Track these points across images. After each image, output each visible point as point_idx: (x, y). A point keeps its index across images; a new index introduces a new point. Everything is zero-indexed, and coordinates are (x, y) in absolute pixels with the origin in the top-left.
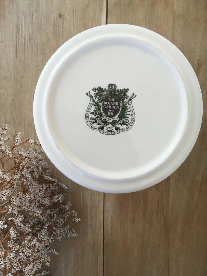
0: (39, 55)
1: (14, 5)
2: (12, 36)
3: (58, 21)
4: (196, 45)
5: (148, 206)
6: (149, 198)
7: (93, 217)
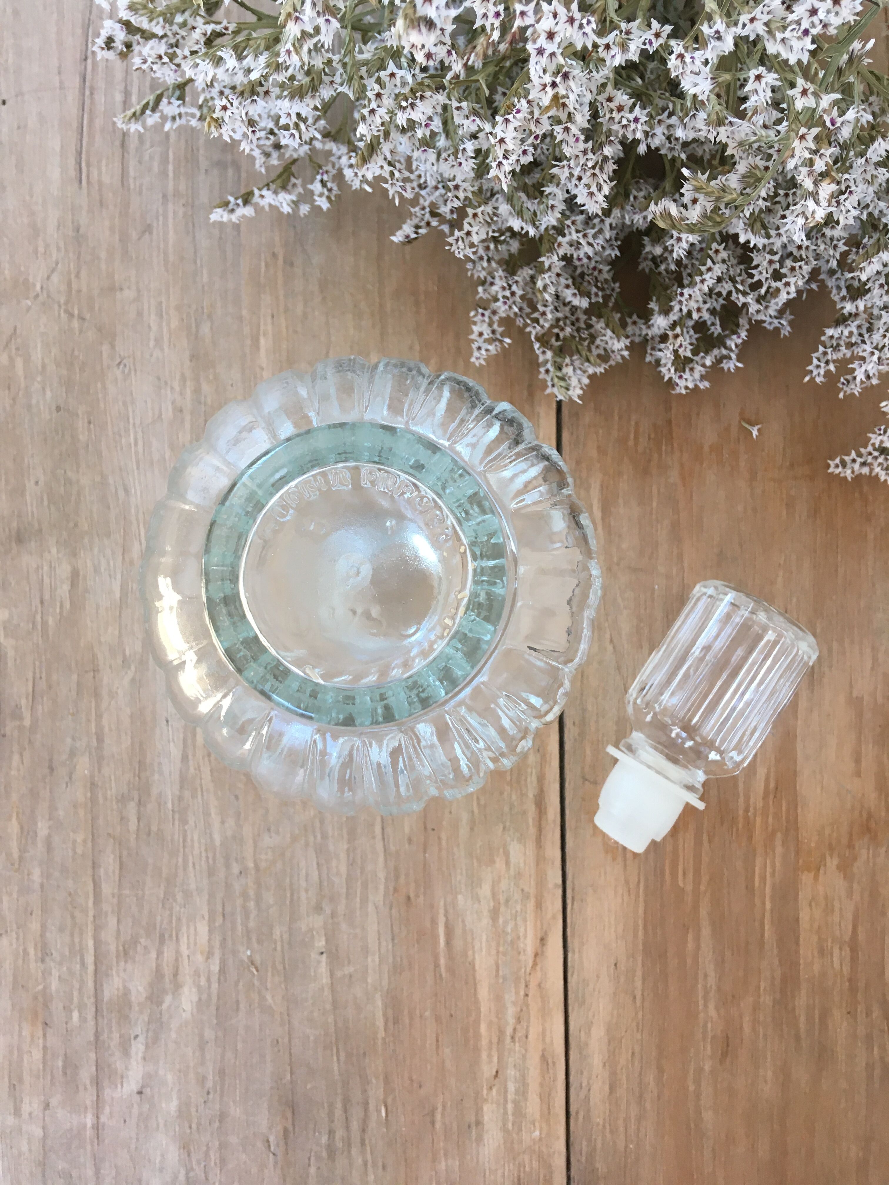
0: (202, 173)
2: (58, 73)
5: (801, 961)
6: (804, 915)
7: (509, 1031)
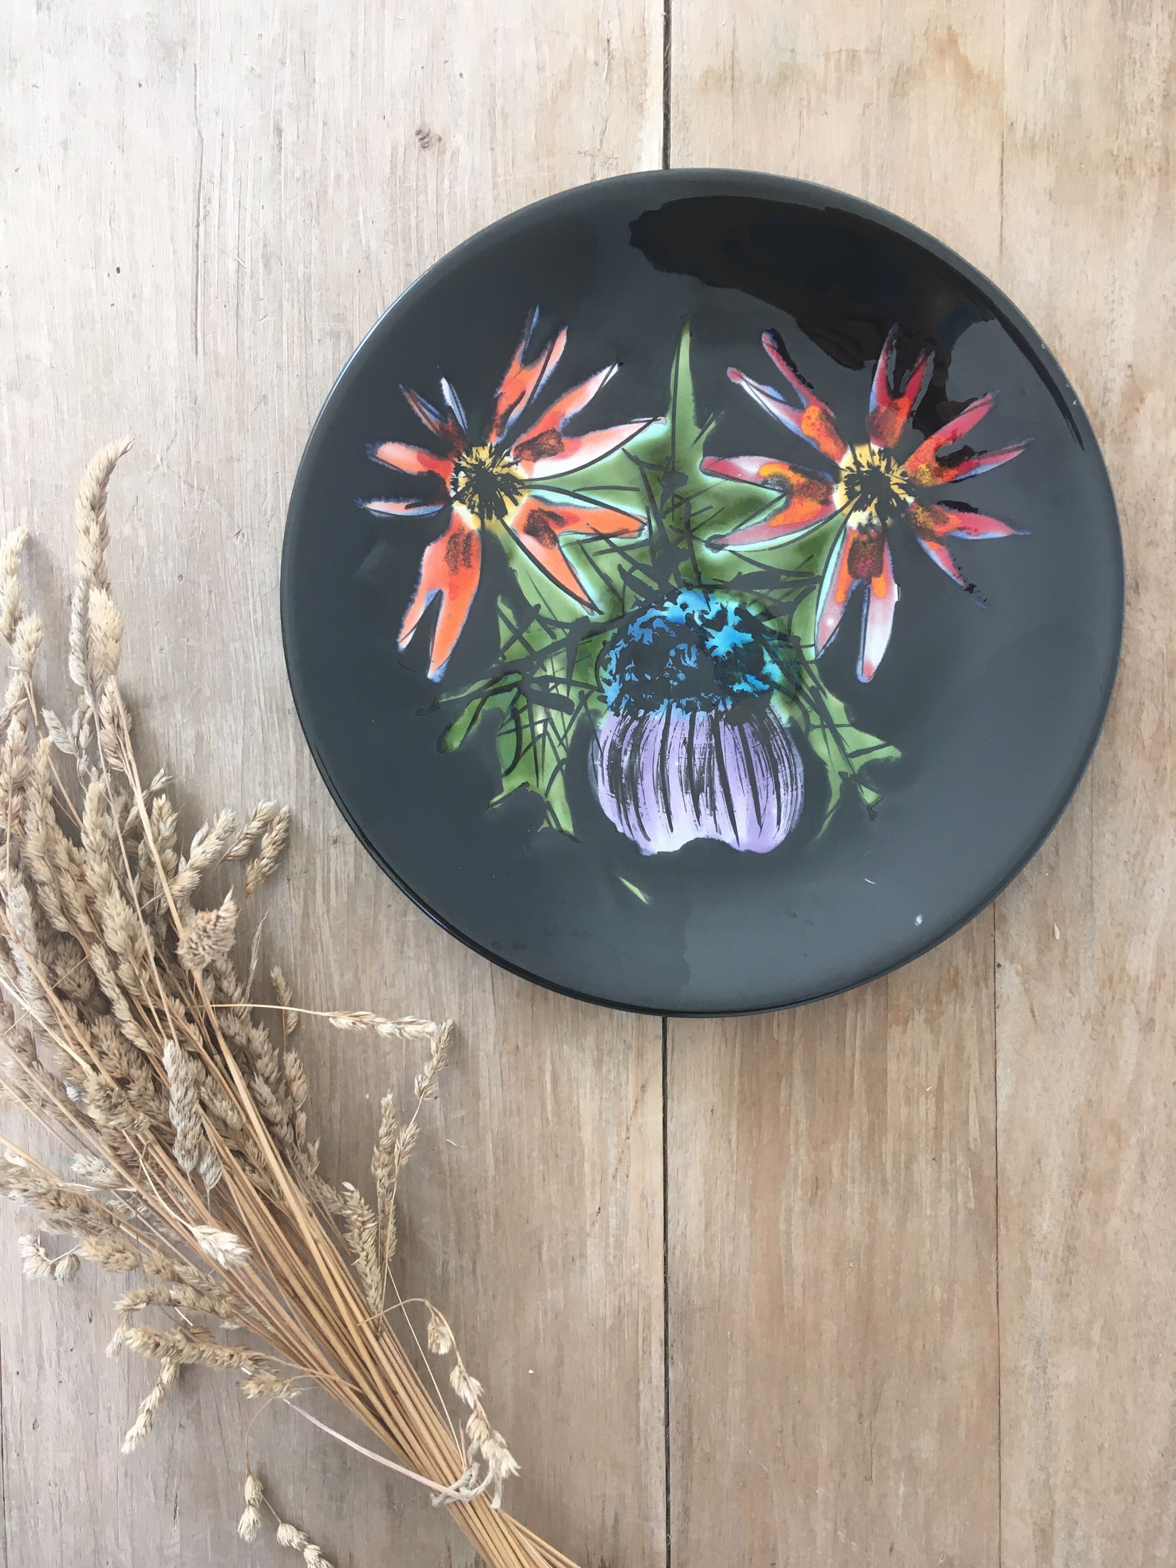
0: (316, 342)
1: (178, 74)
2: (171, 240)
3: (413, 168)
4: (1117, 287)
5: (889, 1110)
6: (892, 1067)
7: (611, 1171)
